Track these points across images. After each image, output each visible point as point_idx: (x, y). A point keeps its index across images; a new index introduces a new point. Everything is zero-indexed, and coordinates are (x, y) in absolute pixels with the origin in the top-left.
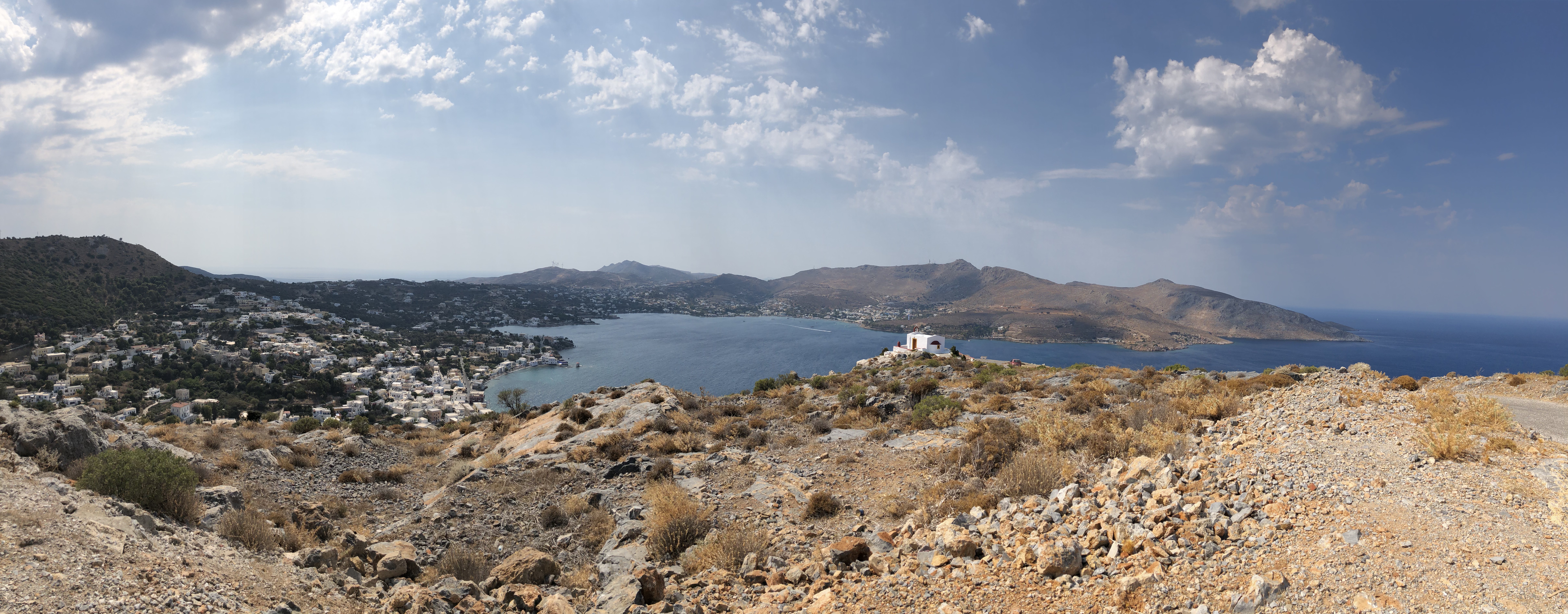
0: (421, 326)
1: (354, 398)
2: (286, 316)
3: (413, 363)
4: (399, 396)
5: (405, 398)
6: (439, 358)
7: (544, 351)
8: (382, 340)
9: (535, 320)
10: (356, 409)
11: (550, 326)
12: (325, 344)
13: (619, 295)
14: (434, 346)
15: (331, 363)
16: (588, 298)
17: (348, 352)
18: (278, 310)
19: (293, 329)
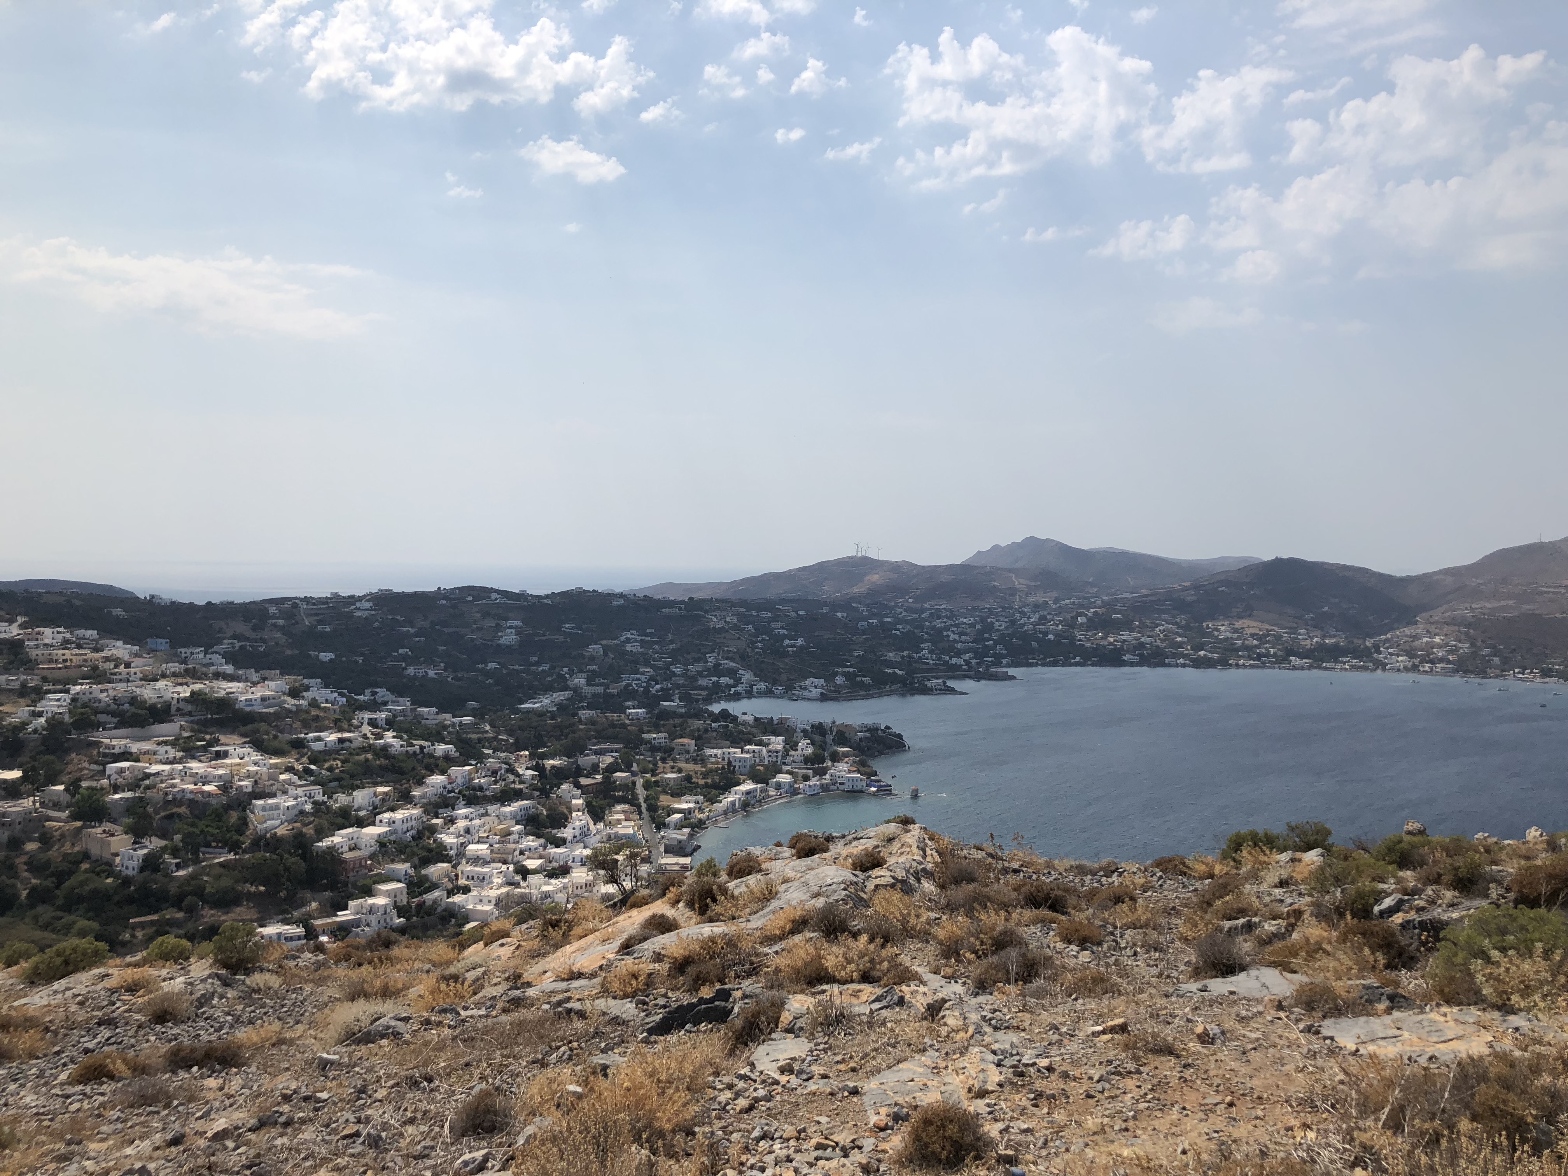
0: (543, 703)
1: (369, 892)
2: (185, 692)
3: (518, 795)
4: (482, 880)
5: (497, 881)
6: (584, 781)
7: (836, 758)
8: (442, 740)
9: (814, 685)
10: (373, 919)
11: (849, 699)
12: (290, 760)
13: (1013, 622)
14: (573, 750)
15: (308, 807)
16: (940, 631)
17: (352, 776)
18: (164, 676)
19: (203, 726)
